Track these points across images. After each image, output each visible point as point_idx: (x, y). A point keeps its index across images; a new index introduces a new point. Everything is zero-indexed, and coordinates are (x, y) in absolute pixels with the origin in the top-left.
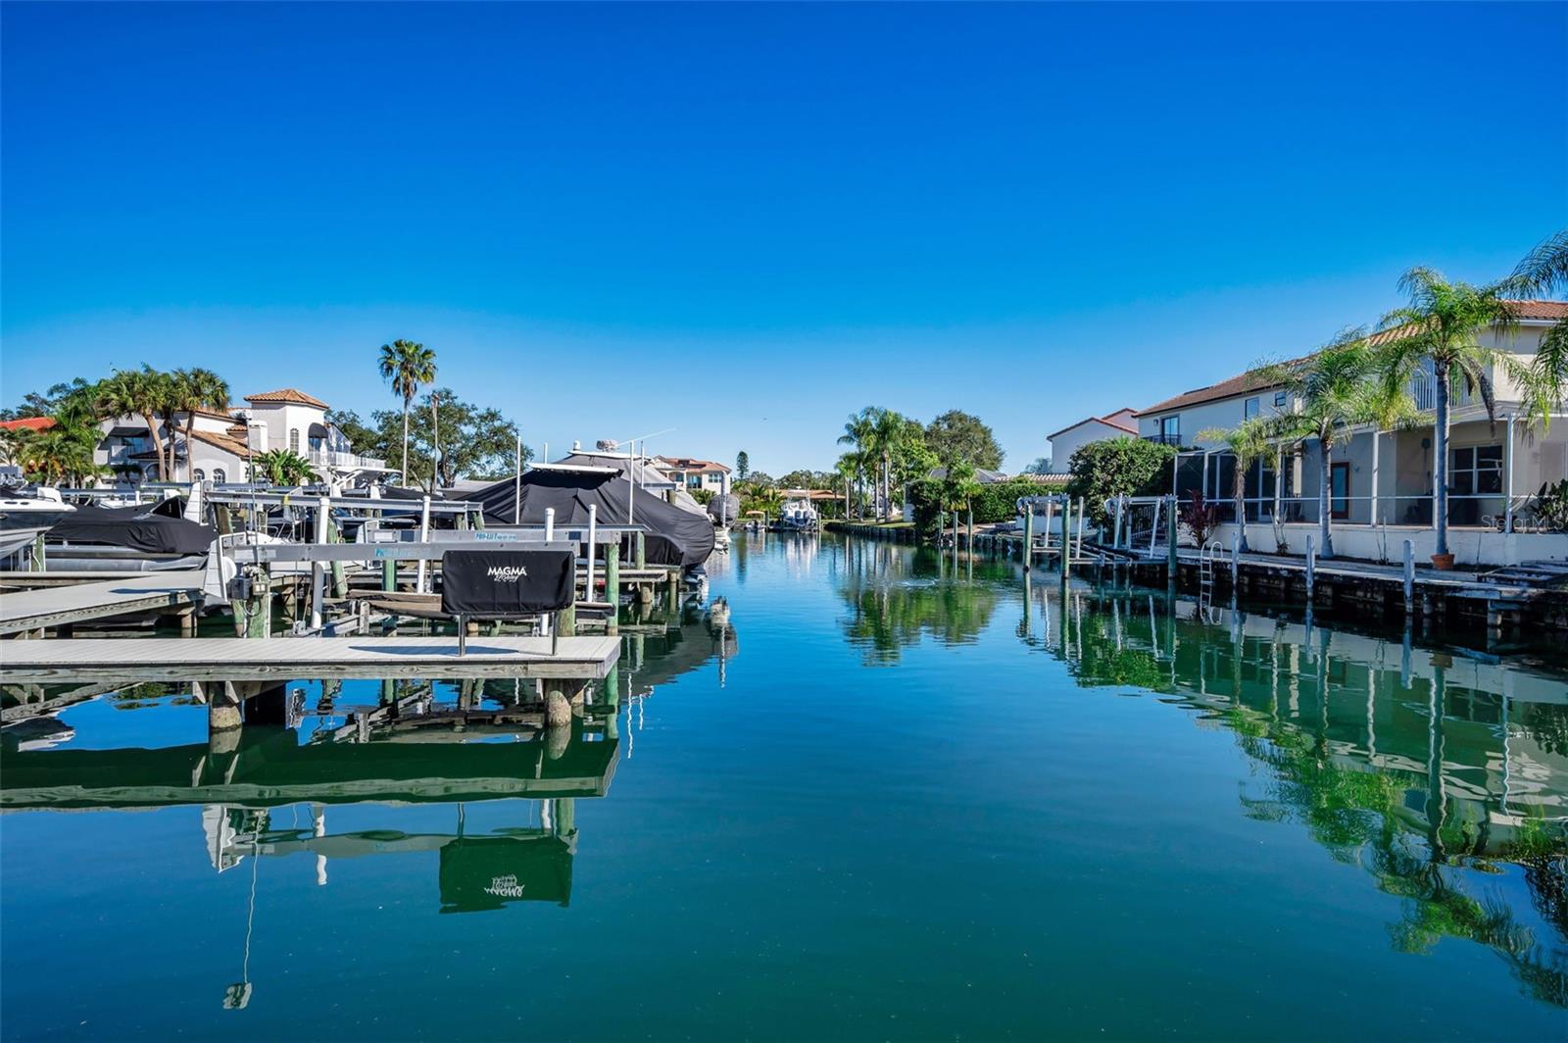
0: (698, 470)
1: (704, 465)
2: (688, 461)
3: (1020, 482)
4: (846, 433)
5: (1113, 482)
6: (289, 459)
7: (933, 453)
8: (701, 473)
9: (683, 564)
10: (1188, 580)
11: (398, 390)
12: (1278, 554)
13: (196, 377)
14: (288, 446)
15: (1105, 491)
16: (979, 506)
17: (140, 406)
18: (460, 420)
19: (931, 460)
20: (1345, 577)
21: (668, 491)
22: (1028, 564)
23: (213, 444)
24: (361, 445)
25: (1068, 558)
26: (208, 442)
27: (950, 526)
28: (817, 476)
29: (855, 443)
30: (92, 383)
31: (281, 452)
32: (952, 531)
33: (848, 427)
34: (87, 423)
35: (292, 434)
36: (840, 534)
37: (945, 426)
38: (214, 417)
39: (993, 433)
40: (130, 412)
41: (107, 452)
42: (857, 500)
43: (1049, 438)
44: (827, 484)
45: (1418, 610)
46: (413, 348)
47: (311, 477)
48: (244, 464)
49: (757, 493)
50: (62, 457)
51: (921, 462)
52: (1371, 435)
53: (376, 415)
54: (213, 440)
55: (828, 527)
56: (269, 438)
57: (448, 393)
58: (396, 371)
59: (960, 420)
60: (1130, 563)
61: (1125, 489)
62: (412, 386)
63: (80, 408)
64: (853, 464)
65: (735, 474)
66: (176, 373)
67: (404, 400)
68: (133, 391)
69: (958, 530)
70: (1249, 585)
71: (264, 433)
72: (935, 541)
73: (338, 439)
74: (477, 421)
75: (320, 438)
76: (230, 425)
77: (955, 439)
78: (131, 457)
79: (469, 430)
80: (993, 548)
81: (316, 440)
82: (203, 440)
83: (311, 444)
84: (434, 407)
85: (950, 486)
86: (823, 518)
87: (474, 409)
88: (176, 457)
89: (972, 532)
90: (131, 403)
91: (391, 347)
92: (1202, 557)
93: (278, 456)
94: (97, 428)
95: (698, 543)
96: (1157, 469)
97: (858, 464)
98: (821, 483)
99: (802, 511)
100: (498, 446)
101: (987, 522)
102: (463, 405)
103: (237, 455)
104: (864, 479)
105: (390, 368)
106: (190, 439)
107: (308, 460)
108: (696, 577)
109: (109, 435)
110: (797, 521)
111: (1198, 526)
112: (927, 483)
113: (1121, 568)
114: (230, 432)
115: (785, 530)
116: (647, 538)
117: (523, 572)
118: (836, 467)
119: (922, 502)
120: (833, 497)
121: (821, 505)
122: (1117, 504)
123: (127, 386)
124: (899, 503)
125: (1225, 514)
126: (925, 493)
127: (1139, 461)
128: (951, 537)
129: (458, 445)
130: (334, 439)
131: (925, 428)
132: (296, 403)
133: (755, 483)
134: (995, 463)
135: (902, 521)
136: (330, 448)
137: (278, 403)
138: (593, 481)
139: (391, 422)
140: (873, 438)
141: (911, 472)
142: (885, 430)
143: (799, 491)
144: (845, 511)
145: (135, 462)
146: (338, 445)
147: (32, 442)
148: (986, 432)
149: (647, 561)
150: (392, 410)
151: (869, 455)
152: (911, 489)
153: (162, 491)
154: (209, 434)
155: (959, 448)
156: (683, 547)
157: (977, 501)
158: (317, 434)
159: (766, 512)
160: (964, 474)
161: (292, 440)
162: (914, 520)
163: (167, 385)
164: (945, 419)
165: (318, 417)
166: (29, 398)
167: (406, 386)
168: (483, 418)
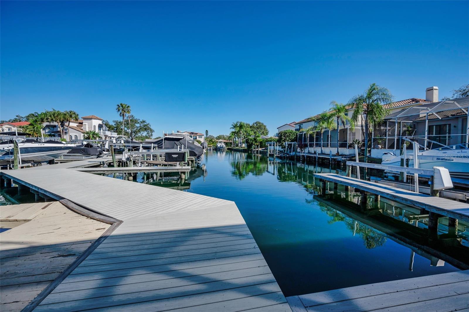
0: (196, 135)
1: (197, 134)
2: (193, 133)
3: (271, 138)
4: (232, 127)
5: (286, 139)
6: (94, 133)
7: (252, 131)
8: (197, 136)
9: (197, 156)
10: (298, 159)
11: (121, 116)
12: (314, 153)
13: (70, 113)
14: (93, 130)
15: (284, 141)
16: (262, 144)
17: (57, 120)
18: (136, 122)
19: (252, 133)
20: (322, 157)
21: (193, 142)
22: (268, 156)
23: (74, 129)
24: (110, 129)
25: (275, 155)
26: (73, 129)
27: (255, 148)
28: (225, 136)
29: (234, 129)
30: (40, 113)
31: (92, 131)
32: (255, 150)
33: (232, 125)
34: (39, 124)
35: (94, 127)
36: (230, 150)
37: (255, 125)
38: (75, 123)
39: (266, 127)
40: (53, 121)
41: (44, 131)
42: (235, 142)
43: (277, 128)
44: (228, 138)
45: (332, 163)
46: (125, 105)
47: (100, 137)
48: (82, 134)
49: (211, 141)
50: (37, 133)
51: (249, 134)
52: (329, 130)
53: (114, 121)
54: (73, 128)
55: (228, 149)
56: (88, 128)
57: (132, 116)
58: (121, 111)
59: (259, 123)
60: (288, 156)
61: (289, 140)
62: (125, 115)
63: (37, 120)
64: (234, 134)
65: (205, 136)
66: (65, 111)
67: (123, 118)
68: (55, 116)
69: (257, 149)
70: (309, 160)
71: (87, 126)
72: (251, 152)
73: (105, 128)
74: (140, 123)
75: (101, 127)
76: (77, 124)
77: (258, 128)
78: (52, 132)
79: (138, 125)
80: (264, 153)
81: (100, 128)
82: (71, 128)
83: (99, 129)
84: (129, 120)
85: (255, 139)
86: (227, 147)
87: (139, 120)
88: (65, 132)
89: (259, 150)
90: (54, 119)
91: (119, 105)
92: (300, 154)
93: (91, 132)
94: (42, 125)
95: (200, 152)
96: (295, 136)
97: (235, 134)
98: (226, 138)
99: (222, 145)
100: (145, 129)
101: (263, 147)
102: (136, 119)
103: (81, 132)
104: (236, 137)
105: (119, 110)
106: (69, 128)
107: (99, 133)
108: (199, 159)
109: (45, 127)
110: (220, 147)
111: (301, 148)
112: (250, 139)
113: (287, 157)
114: (77, 126)
115: (217, 150)
116: (190, 151)
117: (177, 156)
118: (230, 134)
119: (249, 143)
120: (229, 141)
121: (226, 144)
122: (286, 144)
123: (53, 115)
124: (244, 143)
125: (306, 146)
126: (249, 141)
127: (291, 135)
128: (255, 151)
129: (135, 129)
130: (104, 128)
131: (251, 125)
132: (95, 119)
133: (210, 138)
134: (267, 133)
135: (245, 147)
136: (103, 130)
137: (91, 119)
138: (178, 140)
139: (118, 124)
140: (238, 128)
141: (247, 136)
142: (241, 127)
143: (221, 140)
144: (232, 145)
145: (53, 133)
146: (105, 129)
147: (29, 129)
148: (265, 126)
149: (190, 156)
150: (118, 120)
151: (237, 132)
152: (246, 140)
153: (82, 142)
154: (73, 126)
155: (258, 130)
156: (197, 153)
157: (261, 143)
158: (100, 126)
159: (213, 145)
160: (258, 137)
161: (94, 128)
162: (247, 147)
163: (63, 115)
164: (255, 123)
165: (100, 122)
166: (17, 116)
167: (123, 115)
168: (141, 122)
